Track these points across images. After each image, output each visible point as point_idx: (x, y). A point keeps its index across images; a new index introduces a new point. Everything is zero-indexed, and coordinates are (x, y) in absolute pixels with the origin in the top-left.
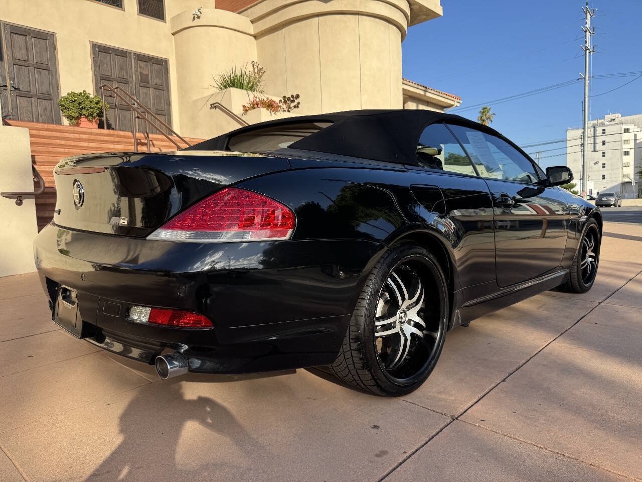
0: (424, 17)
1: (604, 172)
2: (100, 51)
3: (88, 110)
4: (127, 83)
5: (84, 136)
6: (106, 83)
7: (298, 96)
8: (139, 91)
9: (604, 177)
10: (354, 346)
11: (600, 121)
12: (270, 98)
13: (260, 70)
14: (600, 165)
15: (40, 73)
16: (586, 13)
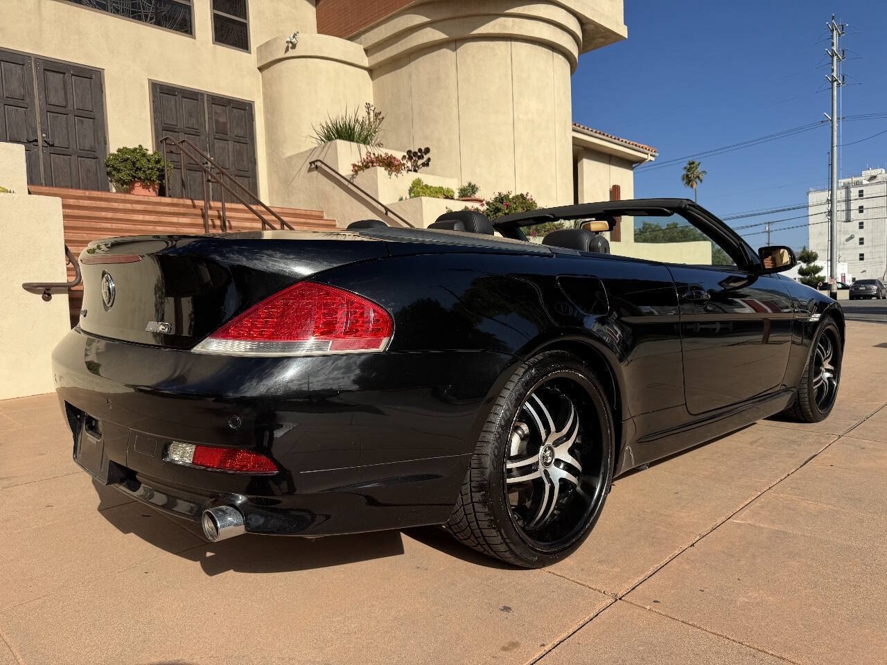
0: (602, 40)
1: (862, 249)
2: (162, 93)
3: (144, 171)
4: (197, 135)
5: (138, 207)
6: (169, 135)
7: (427, 150)
8: (213, 145)
9: (862, 257)
10: (477, 496)
11: (855, 179)
12: (391, 152)
13: (377, 115)
14: (856, 240)
15: (82, 122)
16: (832, 31)
